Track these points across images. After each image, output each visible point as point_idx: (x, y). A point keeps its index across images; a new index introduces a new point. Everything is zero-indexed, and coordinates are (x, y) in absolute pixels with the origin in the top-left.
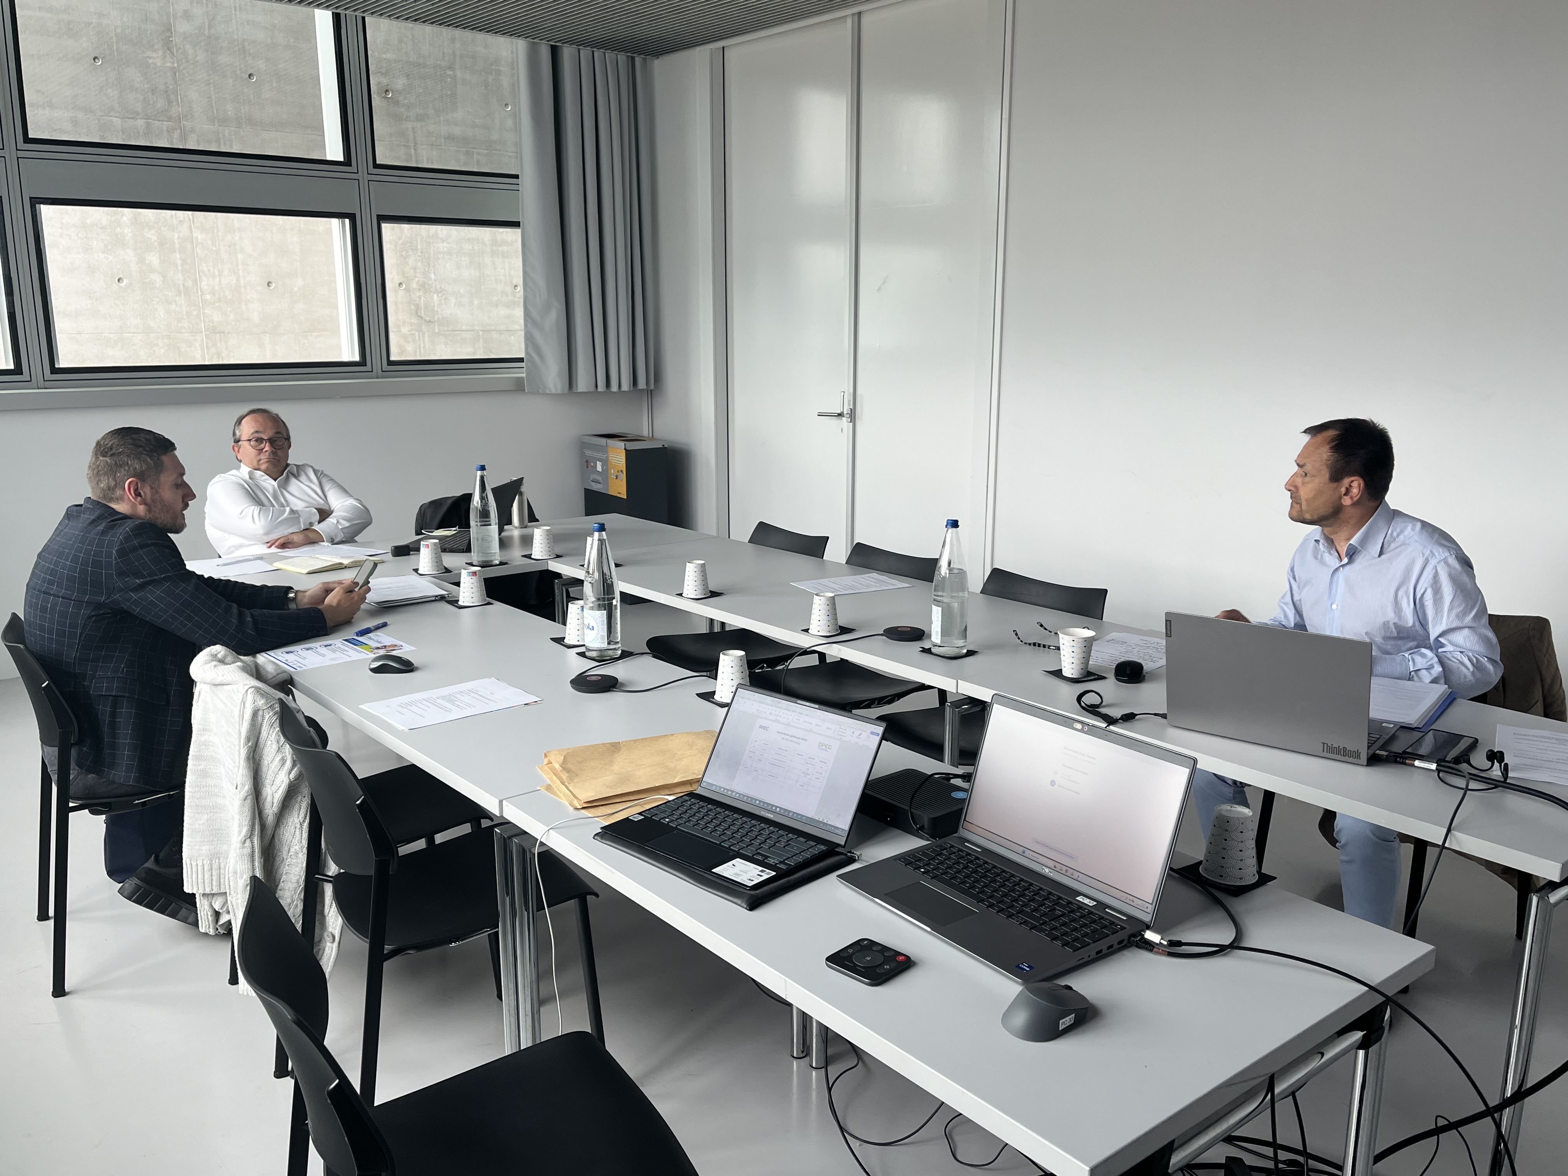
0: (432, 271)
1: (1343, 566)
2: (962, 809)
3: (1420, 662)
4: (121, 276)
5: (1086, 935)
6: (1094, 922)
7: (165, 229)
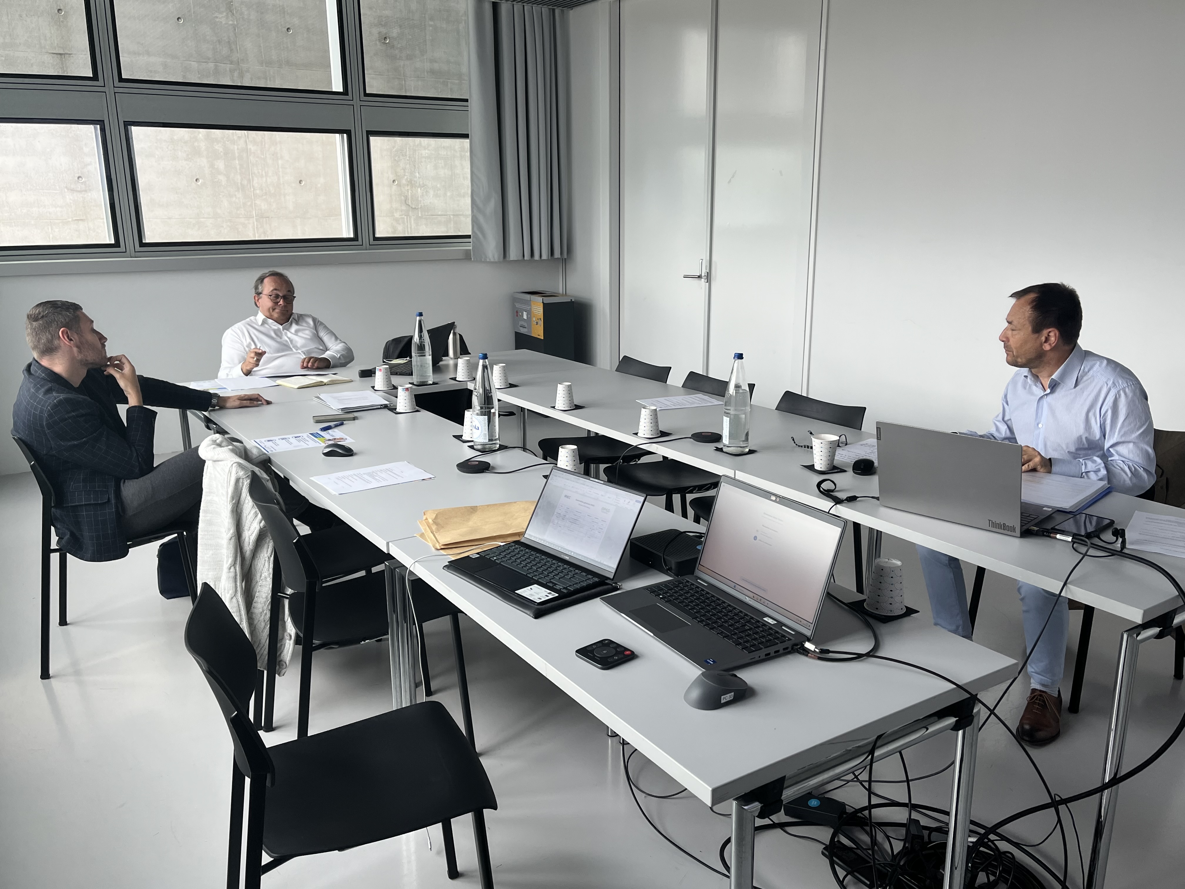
0: (417, 171)
1: (1047, 395)
2: (697, 558)
3: (1091, 466)
4: (198, 177)
5: (762, 643)
6: (771, 634)
7: (228, 143)
